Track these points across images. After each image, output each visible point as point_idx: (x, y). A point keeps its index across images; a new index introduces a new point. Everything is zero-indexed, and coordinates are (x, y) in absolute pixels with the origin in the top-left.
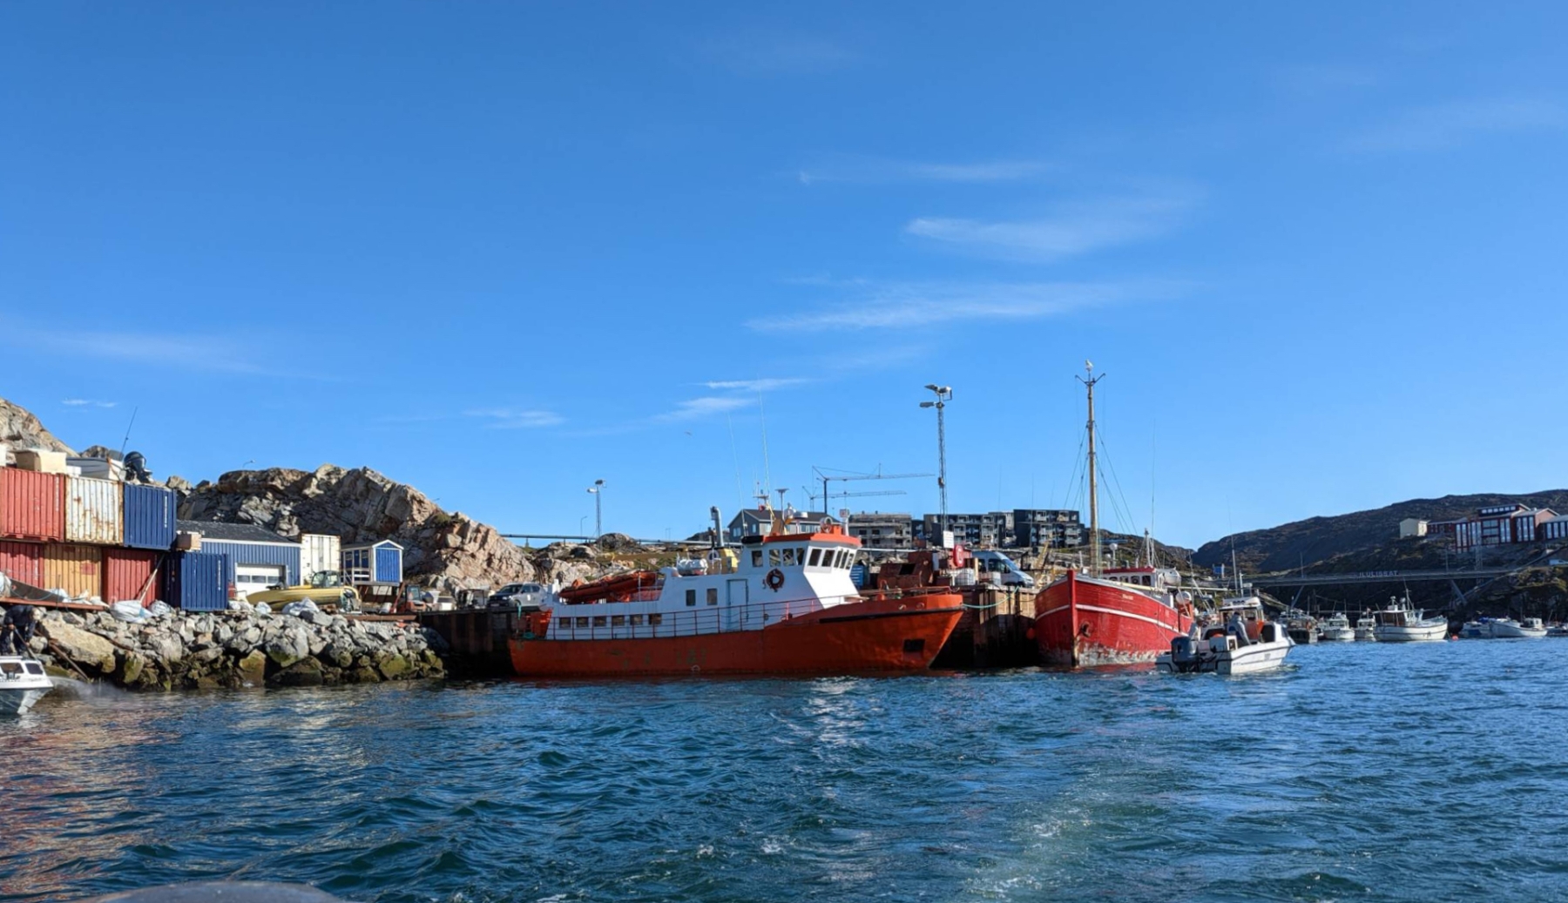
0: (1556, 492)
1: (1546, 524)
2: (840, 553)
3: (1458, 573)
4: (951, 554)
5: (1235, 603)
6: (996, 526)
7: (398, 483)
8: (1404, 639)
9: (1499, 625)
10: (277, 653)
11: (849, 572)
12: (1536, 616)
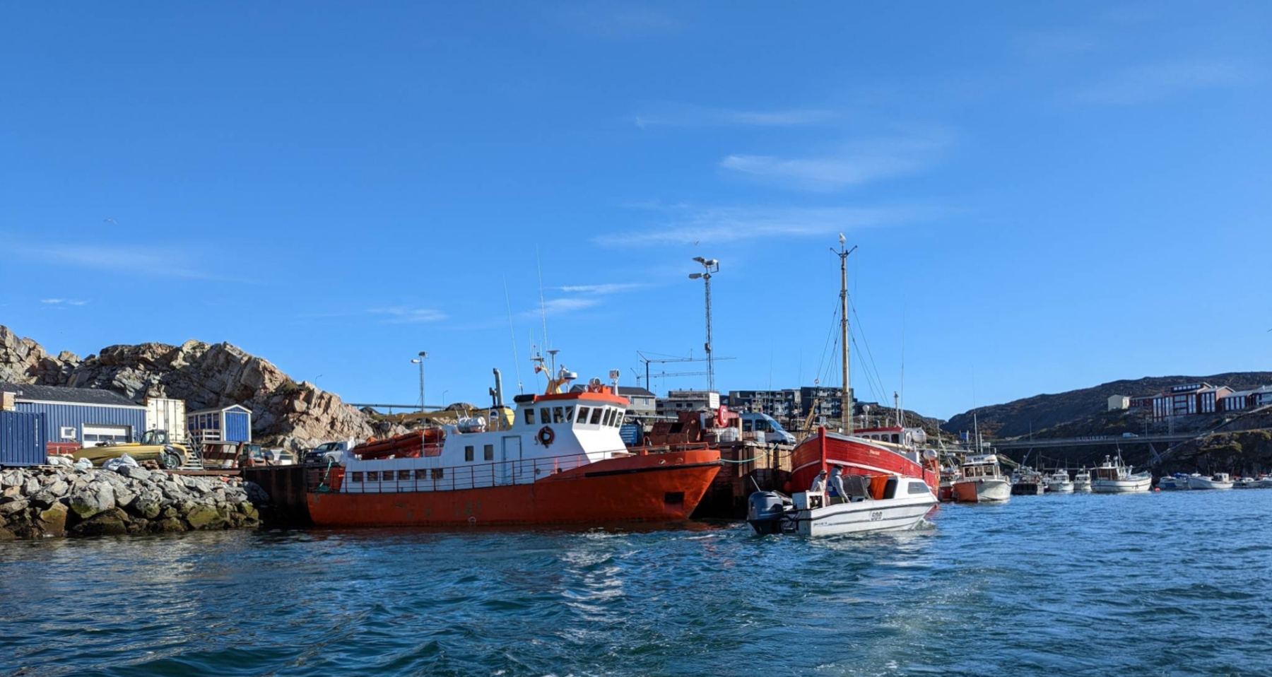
0: (1230, 374)
1: (1224, 399)
2: (608, 411)
3: (1156, 438)
4: (716, 414)
5: (975, 460)
6: (786, 400)
7: (254, 356)
8: (1116, 491)
9: (1194, 479)
10: (79, 505)
11: (618, 430)
12: (1226, 472)
